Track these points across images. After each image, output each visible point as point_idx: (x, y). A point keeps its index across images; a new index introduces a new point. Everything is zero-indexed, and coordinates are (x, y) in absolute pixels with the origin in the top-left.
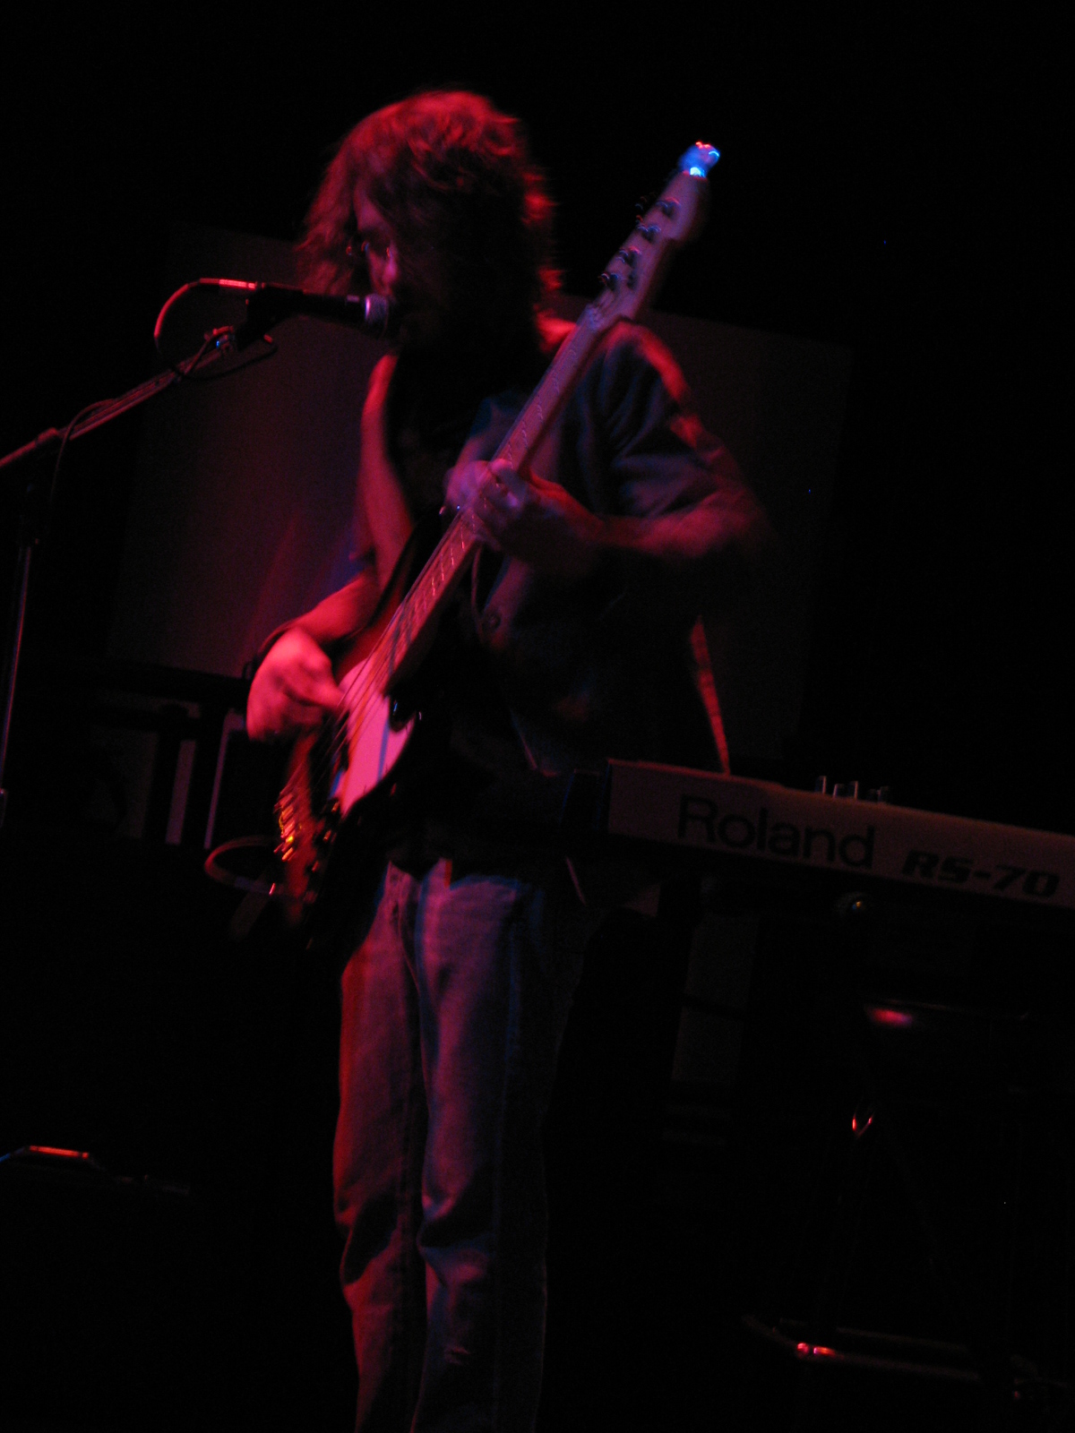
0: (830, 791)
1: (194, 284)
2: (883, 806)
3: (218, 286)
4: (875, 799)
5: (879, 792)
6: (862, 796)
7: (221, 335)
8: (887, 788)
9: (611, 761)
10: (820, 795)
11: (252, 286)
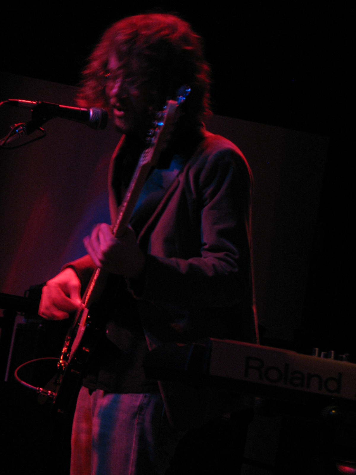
0: (319, 355)
1: (6, 101)
2: (345, 363)
3: (18, 102)
4: (342, 359)
5: (344, 356)
6: (336, 358)
7: (19, 127)
8: (348, 354)
9: (212, 339)
10: (315, 357)
11: (34, 102)
